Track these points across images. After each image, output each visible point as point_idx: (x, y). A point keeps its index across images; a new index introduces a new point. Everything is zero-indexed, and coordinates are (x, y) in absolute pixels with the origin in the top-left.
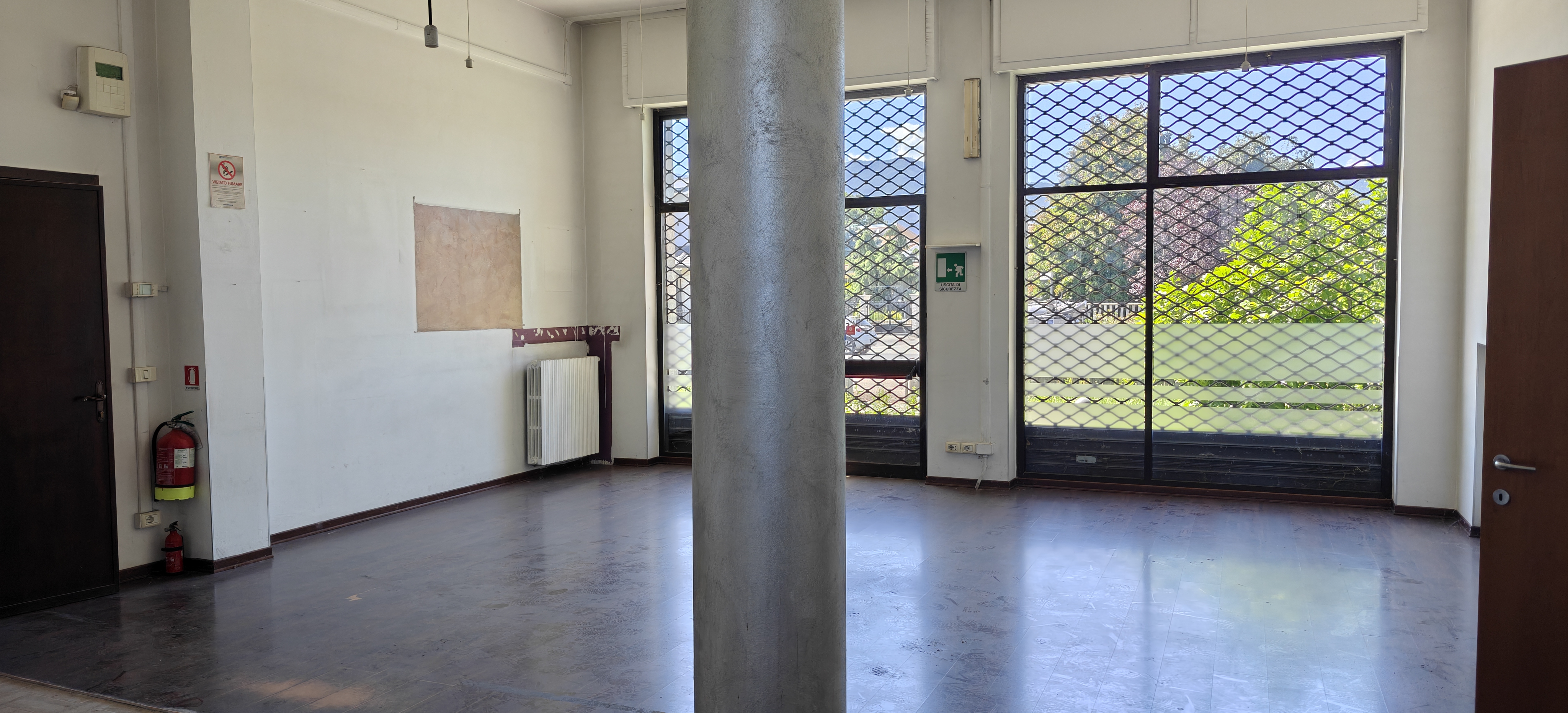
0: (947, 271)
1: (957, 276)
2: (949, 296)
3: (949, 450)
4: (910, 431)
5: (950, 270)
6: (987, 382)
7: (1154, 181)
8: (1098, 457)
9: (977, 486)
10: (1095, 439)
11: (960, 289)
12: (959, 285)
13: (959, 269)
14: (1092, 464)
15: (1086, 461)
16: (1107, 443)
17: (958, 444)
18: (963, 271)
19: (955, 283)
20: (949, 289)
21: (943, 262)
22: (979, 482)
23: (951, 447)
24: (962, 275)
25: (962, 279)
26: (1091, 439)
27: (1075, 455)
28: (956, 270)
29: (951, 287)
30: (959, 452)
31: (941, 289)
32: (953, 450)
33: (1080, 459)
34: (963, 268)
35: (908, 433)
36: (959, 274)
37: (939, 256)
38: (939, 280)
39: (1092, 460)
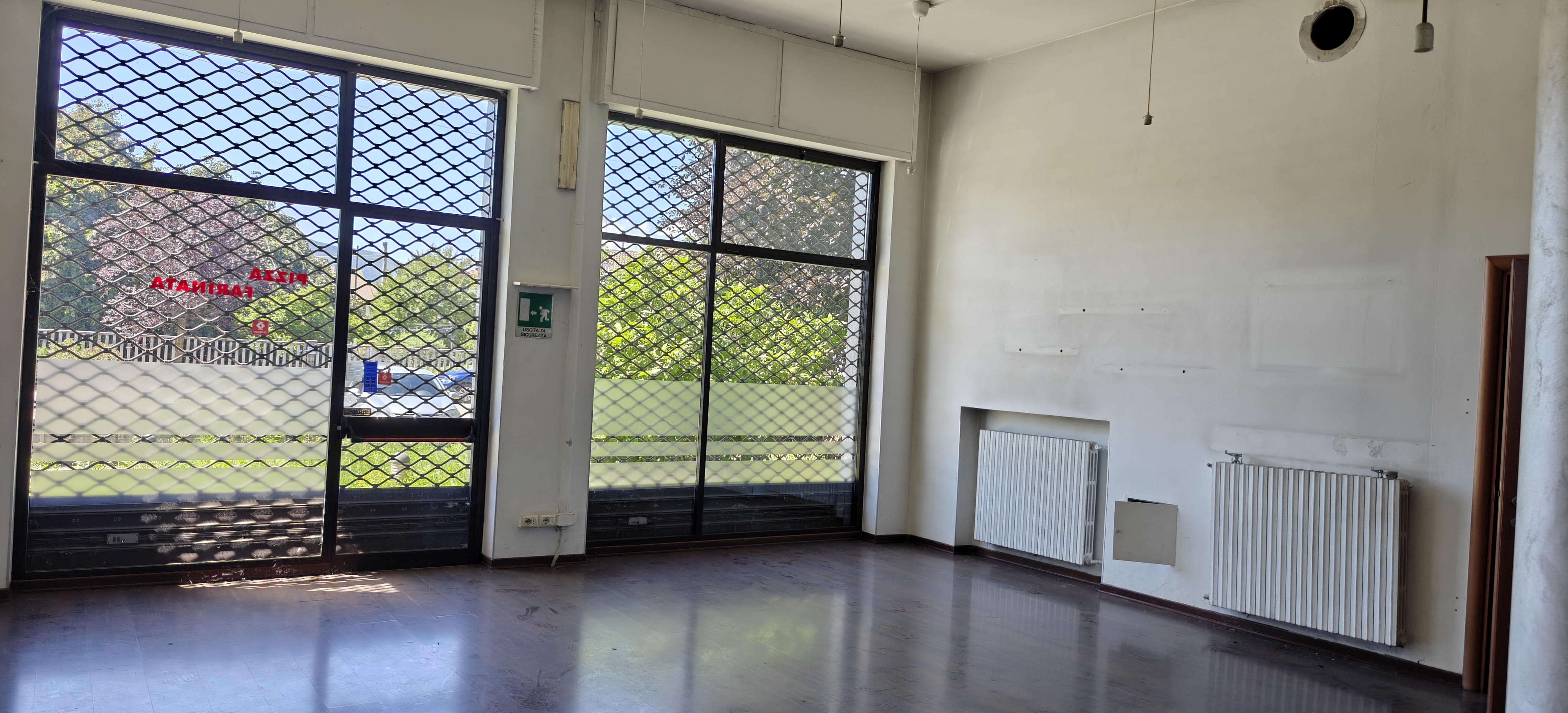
0: (530, 314)
1: (541, 321)
2: (531, 344)
3: (526, 525)
4: (450, 505)
5: (534, 313)
6: (570, 443)
7: (717, 246)
8: (649, 517)
9: (553, 563)
10: (647, 499)
11: (545, 336)
12: (544, 331)
13: (545, 313)
14: (643, 525)
15: (638, 523)
16: (658, 502)
17: (536, 516)
18: (549, 315)
19: (539, 329)
20: (532, 335)
21: (526, 302)
22: (556, 558)
23: (528, 521)
24: (548, 320)
25: (548, 324)
26: (643, 499)
27: (627, 517)
28: (541, 314)
29: (534, 332)
30: (537, 525)
31: (523, 335)
32: (531, 525)
33: (632, 521)
34: (549, 312)
35: (449, 508)
36: (544, 318)
37: (522, 295)
38: (521, 323)
39: (643, 521)
